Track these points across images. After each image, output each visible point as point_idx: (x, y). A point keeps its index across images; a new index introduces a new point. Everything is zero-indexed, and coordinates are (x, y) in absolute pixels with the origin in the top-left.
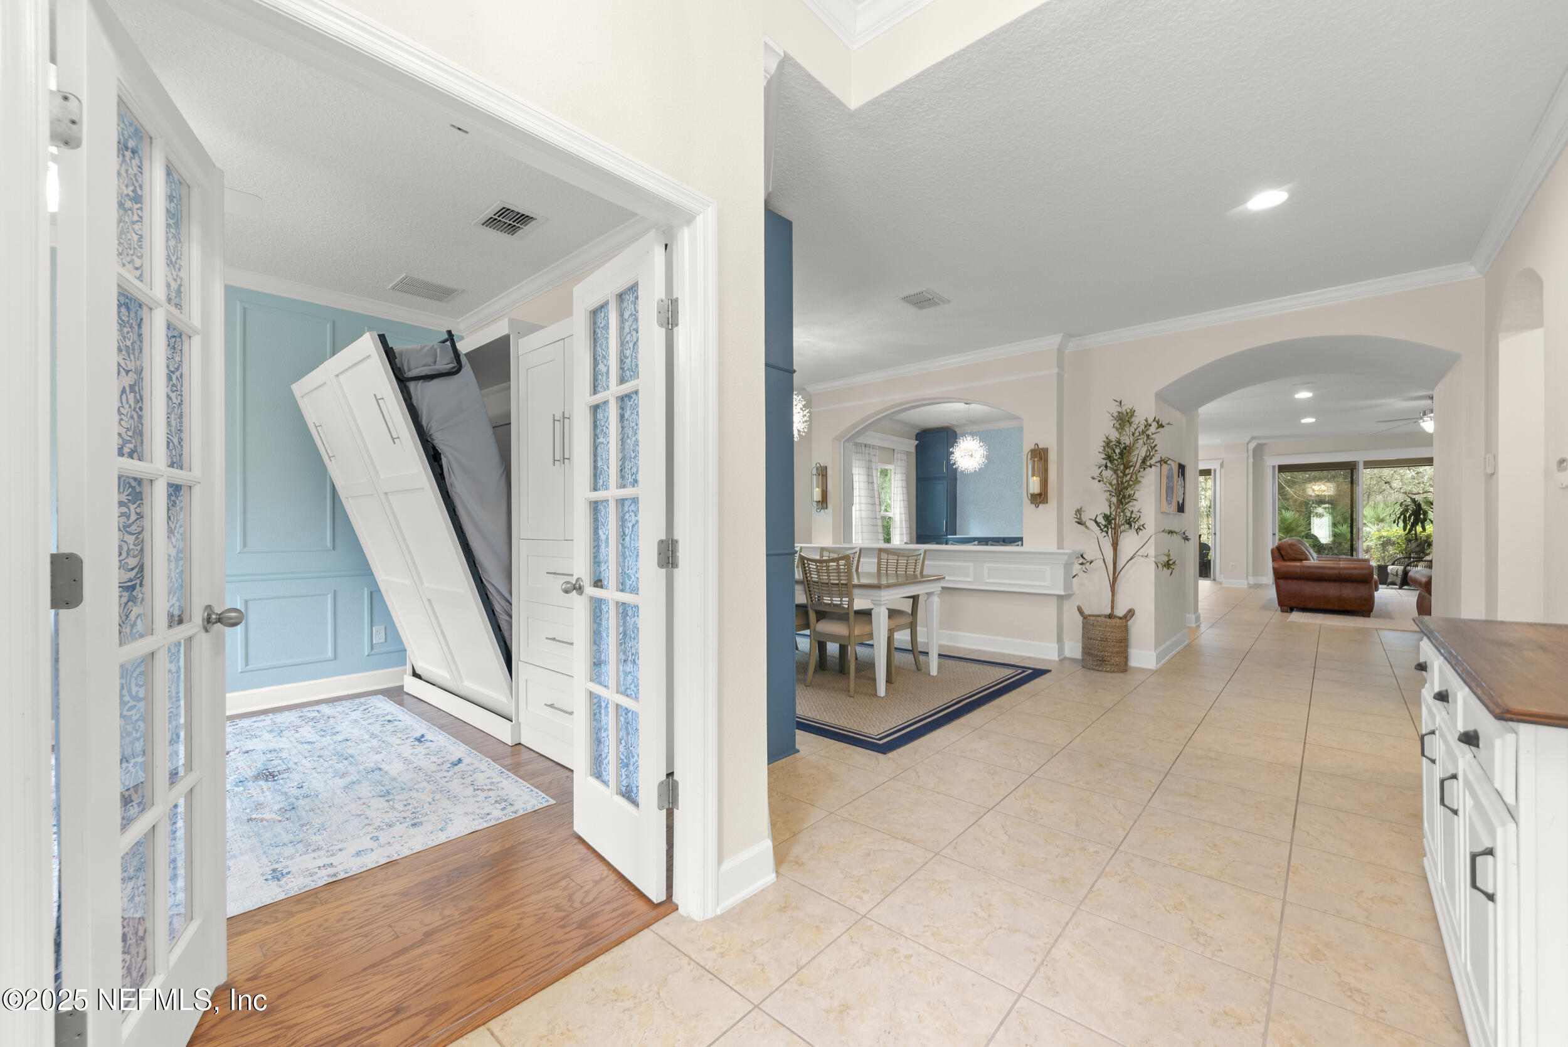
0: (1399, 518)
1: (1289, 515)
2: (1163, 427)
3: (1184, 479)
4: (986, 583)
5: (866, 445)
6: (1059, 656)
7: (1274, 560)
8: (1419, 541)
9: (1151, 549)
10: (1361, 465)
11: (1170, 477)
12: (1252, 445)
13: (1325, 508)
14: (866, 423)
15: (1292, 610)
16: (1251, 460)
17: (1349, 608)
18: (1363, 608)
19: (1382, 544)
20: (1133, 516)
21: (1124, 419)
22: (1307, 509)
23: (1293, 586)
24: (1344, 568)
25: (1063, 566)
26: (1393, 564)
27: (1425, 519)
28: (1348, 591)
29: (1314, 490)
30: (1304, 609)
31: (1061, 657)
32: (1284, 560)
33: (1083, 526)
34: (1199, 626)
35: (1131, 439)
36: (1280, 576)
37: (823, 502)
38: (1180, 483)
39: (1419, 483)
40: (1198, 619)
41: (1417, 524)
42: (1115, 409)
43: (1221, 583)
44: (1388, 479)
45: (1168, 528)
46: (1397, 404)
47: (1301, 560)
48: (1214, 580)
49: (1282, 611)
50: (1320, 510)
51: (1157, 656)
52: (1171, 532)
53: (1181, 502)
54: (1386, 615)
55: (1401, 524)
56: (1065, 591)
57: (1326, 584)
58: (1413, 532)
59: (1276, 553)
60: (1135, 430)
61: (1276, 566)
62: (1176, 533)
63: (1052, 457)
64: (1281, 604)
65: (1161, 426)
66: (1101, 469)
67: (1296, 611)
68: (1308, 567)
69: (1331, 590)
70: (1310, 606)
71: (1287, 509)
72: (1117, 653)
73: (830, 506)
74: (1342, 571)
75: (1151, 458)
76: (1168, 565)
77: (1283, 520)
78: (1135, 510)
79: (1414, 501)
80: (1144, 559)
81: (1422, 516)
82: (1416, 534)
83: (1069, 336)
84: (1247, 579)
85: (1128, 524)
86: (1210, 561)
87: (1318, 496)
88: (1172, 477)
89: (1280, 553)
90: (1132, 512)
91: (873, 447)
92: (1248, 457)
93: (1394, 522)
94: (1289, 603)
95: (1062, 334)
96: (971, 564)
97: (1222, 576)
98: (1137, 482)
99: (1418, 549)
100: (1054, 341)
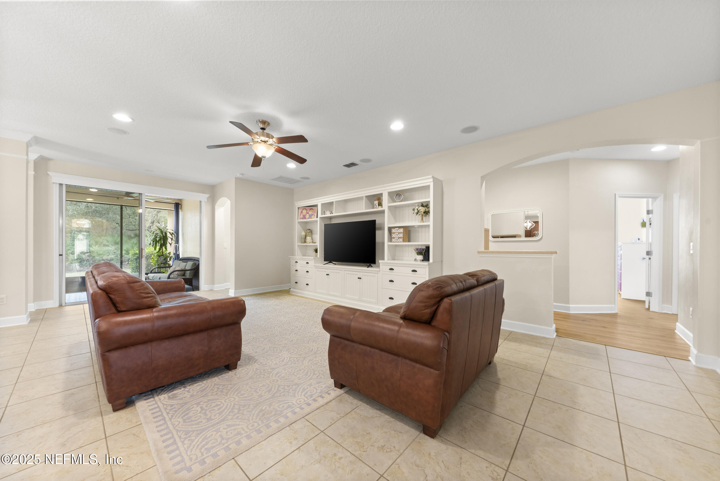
8: (164, 257)
27: (167, 243)
32: (119, 312)
41: (163, 246)
59: (102, 300)
79: (161, 231)
81: (165, 241)
99: (164, 261)
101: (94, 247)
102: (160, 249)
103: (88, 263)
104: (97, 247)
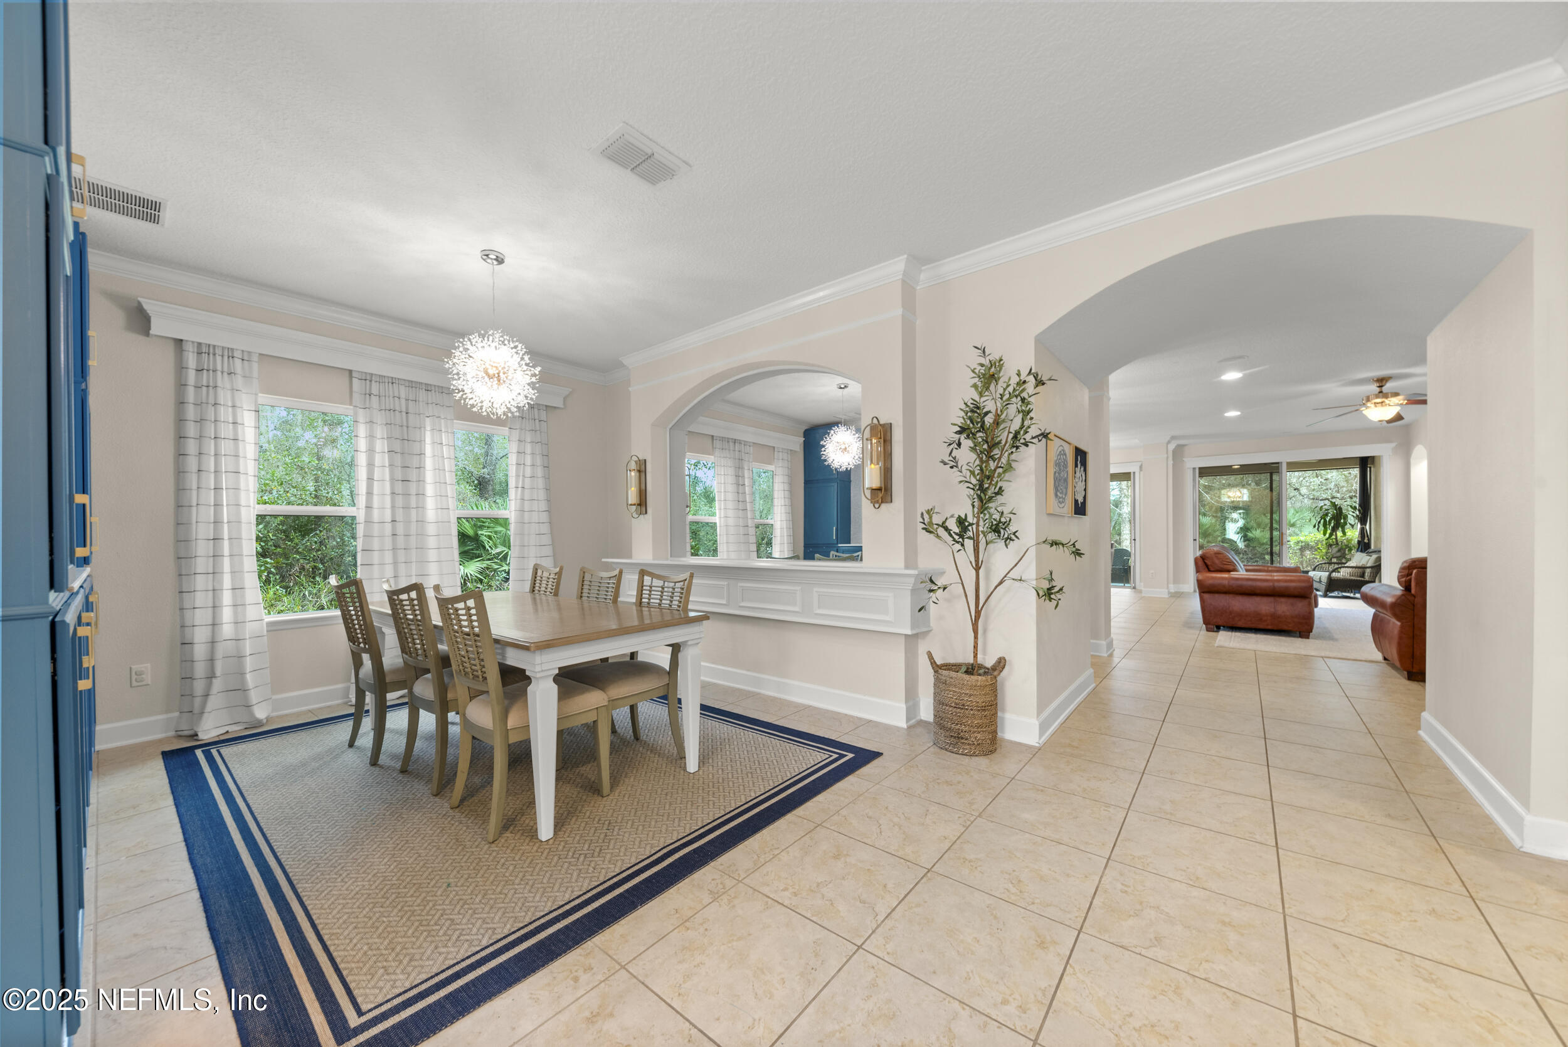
0: (1319, 522)
1: (1206, 520)
2: (1043, 384)
3: (1085, 470)
4: (816, 614)
5: (735, 441)
6: (908, 719)
7: (1198, 571)
8: (1340, 547)
9: (1030, 570)
10: (1284, 467)
11: (1060, 465)
12: (1172, 447)
13: (1240, 514)
14: (692, 404)
15: (1218, 628)
16: (1171, 462)
17: (1285, 628)
18: (1302, 627)
19: (1300, 549)
20: (1003, 520)
21: (989, 376)
22: (1222, 513)
23: (1221, 601)
24: (1278, 581)
25: (909, 593)
26: (1314, 570)
27: (1345, 523)
28: (1283, 607)
29: (1229, 497)
30: (1233, 628)
31: (912, 722)
32: (1209, 570)
33: (932, 535)
34: (1111, 655)
35: (999, 405)
36: (1205, 589)
37: (642, 503)
38: (1078, 474)
39: (1327, 489)
40: (1110, 645)
41: (1338, 528)
42: (975, 360)
43: (1140, 592)
44: (1297, 486)
45: (1051, 538)
46: (1335, 390)
47: (1229, 571)
48: (1134, 588)
49: (1208, 630)
50: (1235, 515)
51: (1040, 725)
52: (1054, 543)
53: (1080, 500)
54: (1327, 636)
55: (1321, 528)
56: (912, 628)
57: (1258, 599)
58: (1334, 537)
59: (1200, 563)
60: (1005, 390)
61: (1200, 577)
62: (1063, 545)
63: (898, 436)
64: (1206, 621)
65: (1040, 383)
66: (952, 446)
67: (1224, 630)
68: (1237, 579)
69: (1264, 606)
70: (1240, 624)
71: (1204, 515)
72: (979, 726)
73: (649, 510)
74: (1276, 584)
75: (1026, 432)
76: (1049, 593)
77: (1201, 526)
78: (1006, 510)
79: (1334, 505)
80: (1017, 584)
81: (1342, 521)
82: (1336, 539)
83: (919, 260)
84: (1168, 587)
85: (995, 531)
86: (1130, 567)
87: (1233, 502)
88: (1066, 466)
89: (1205, 563)
90: (1002, 513)
91: (746, 443)
92: (1167, 458)
93: (1315, 526)
94: (1215, 621)
95: (906, 256)
96: (798, 588)
97: (1142, 584)
98: (1009, 468)
99: (1339, 554)
100: (896, 267)
101: (1254, 532)
102: (1331, 535)
103: (1245, 557)
104: (1258, 531)
